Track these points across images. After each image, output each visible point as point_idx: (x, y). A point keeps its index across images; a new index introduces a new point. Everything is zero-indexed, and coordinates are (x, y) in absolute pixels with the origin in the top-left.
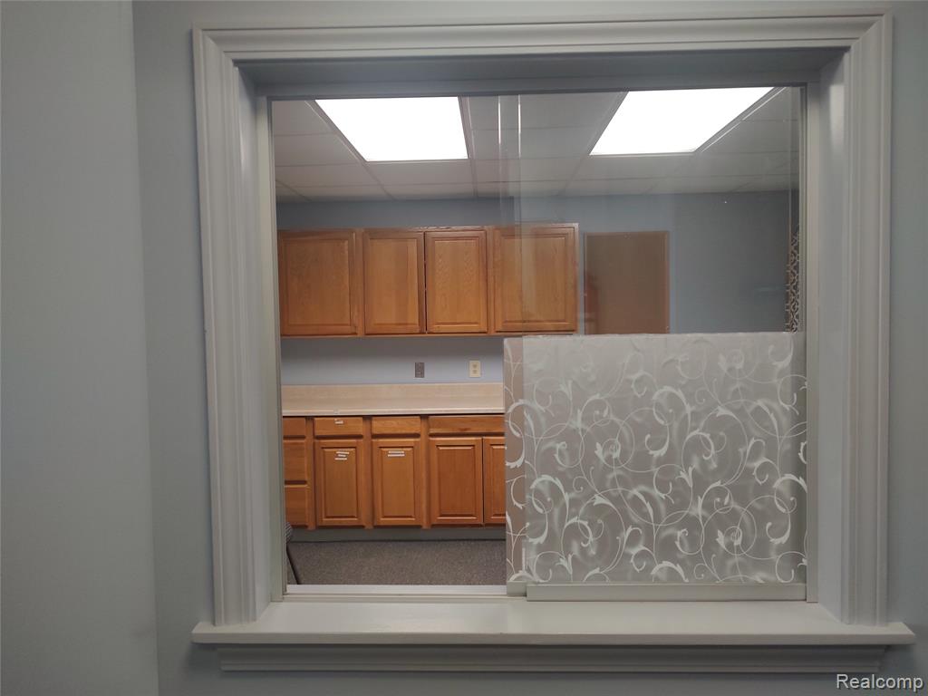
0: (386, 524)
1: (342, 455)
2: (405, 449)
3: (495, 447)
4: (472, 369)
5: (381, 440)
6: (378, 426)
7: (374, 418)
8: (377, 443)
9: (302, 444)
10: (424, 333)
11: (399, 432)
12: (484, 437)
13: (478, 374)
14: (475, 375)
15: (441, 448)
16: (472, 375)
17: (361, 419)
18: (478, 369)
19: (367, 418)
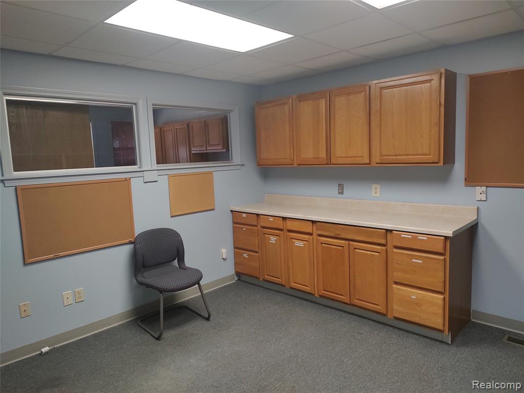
0: (295, 287)
1: (273, 239)
2: (304, 242)
3: (357, 250)
4: (374, 190)
5: (291, 234)
6: (290, 225)
7: (287, 219)
8: (289, 235)
9: (254, 229)
10: (330, 164)
11: (300, 230)
12: (351, 242)
13: (378, 195)
14: (375, 195)
15: (323, 245)
16: (374, 195)
17: (281, 219)
18: (378, 190)
19: (284, 218)
